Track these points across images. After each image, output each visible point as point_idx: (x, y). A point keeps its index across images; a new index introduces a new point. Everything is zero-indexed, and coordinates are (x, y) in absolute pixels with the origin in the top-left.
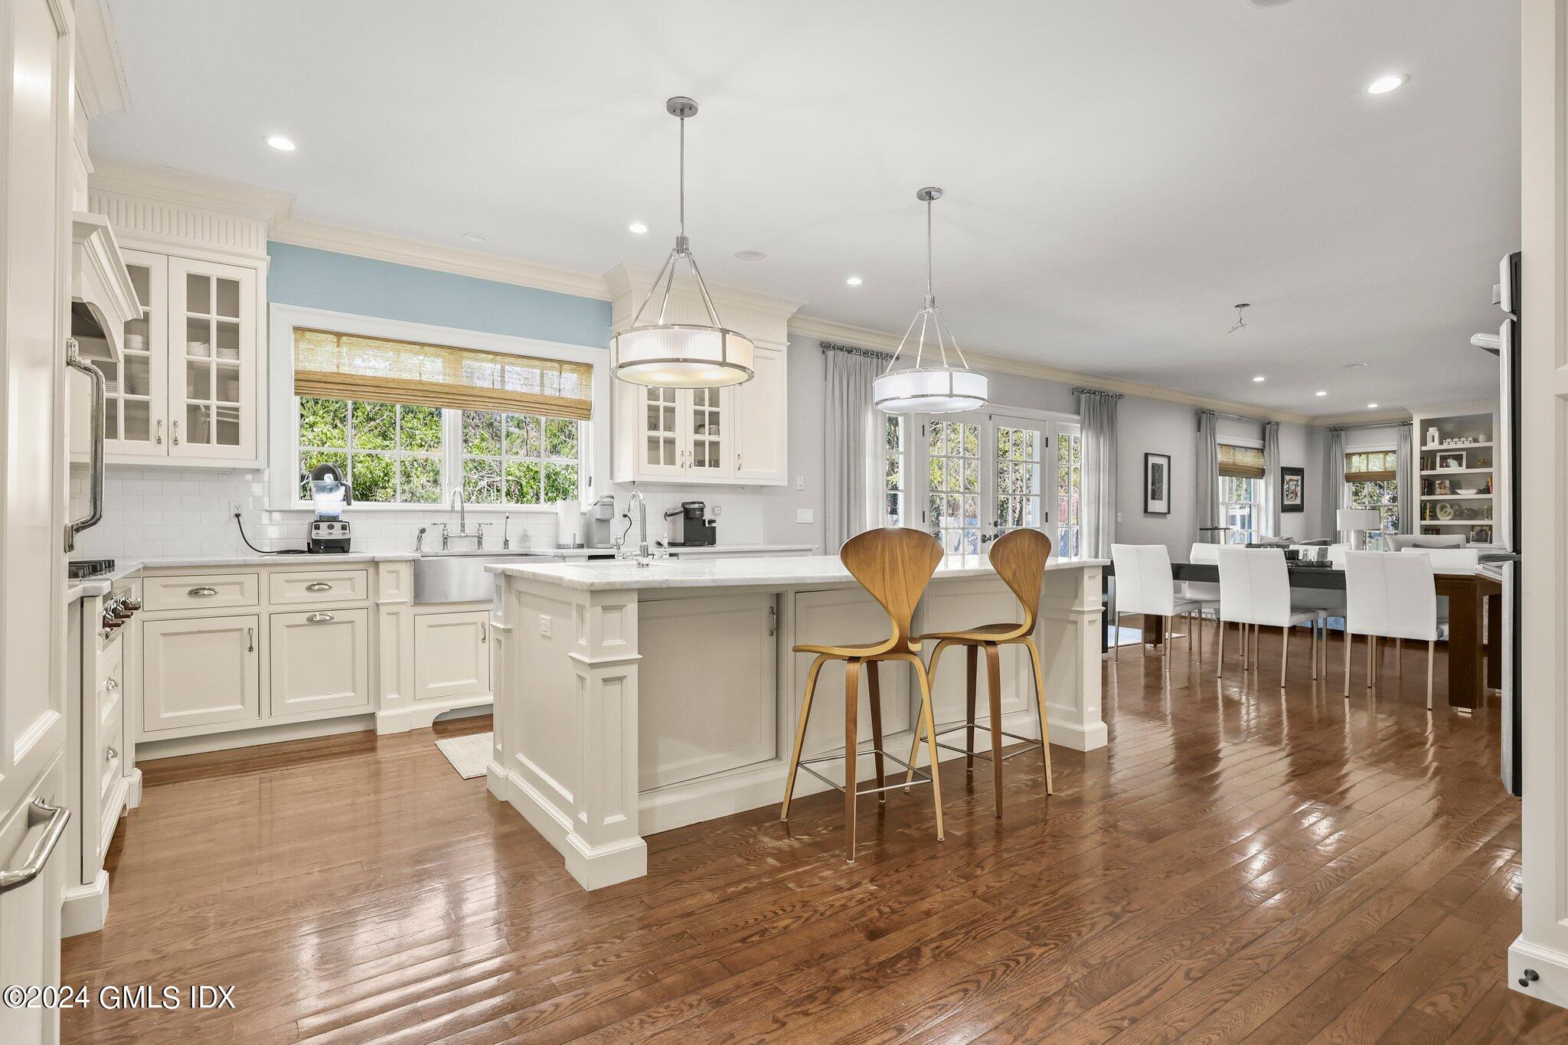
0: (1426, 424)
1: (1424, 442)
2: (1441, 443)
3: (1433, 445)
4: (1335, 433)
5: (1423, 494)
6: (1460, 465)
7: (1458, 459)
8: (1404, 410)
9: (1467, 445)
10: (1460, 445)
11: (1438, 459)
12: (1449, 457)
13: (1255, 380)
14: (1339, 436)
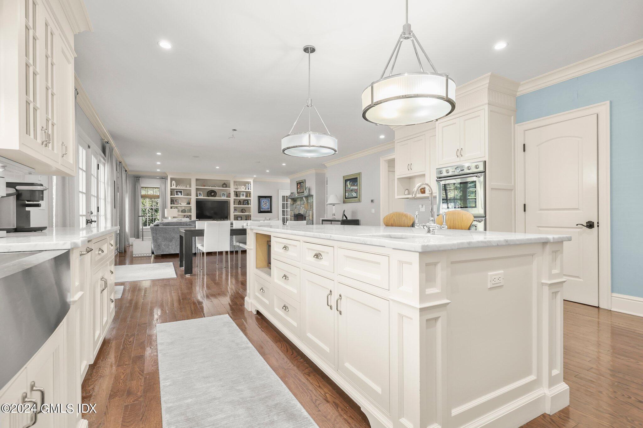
0: (172, 179)
1: (171, 186)
2: (176, 187)
3: (174, 187)
4: (137, 178)
5: (171, 204)
6: (182, 195)
7: (181, 192)
8: (165, 173)
9: (184, 188)
10: (182, 188)
11: (175, 192)
12: (178, 191)
13: (157, 154)
14: (139, 180)
